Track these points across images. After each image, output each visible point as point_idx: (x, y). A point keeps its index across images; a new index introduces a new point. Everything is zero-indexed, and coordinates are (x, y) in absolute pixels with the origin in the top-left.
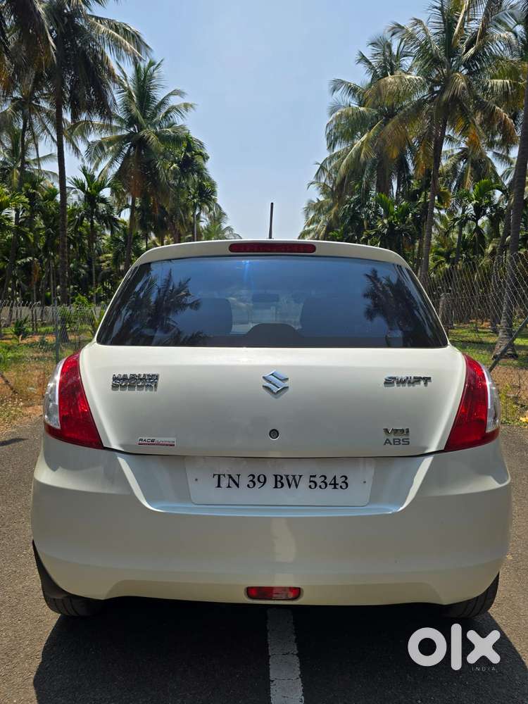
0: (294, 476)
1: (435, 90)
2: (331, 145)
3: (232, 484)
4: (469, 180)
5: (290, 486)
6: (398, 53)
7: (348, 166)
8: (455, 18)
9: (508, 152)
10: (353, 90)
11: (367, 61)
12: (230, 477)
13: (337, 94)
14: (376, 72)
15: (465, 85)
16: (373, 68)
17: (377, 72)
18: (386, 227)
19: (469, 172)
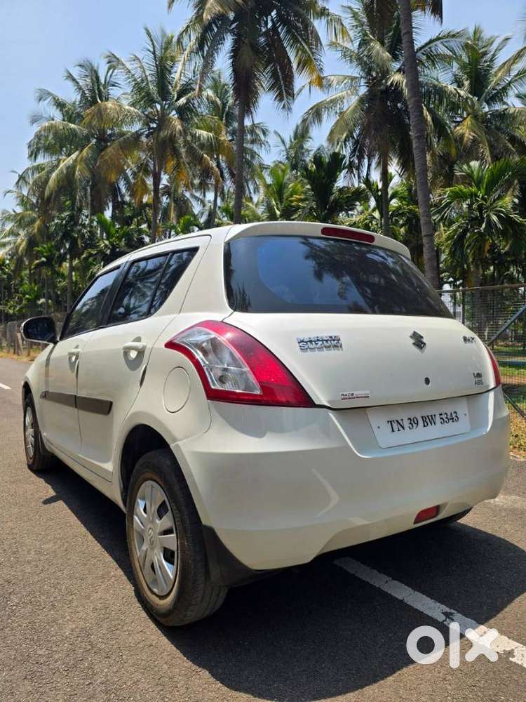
0: (431, 416)
1: (151, 126)
2: (34, 154)
3: (400, 428)
4: (173, 215)
5: (431, 423)
6: (105, 82)
7: (58, 181)
8: (168, 67)
9: (204, 195)
10: (60, 105)
11: (74, 80)
12: (397, 421)
13: (44, 103)
14: (83, 92)
15: (181, 129)
16: (80, 88)
17: (85, 94)
18: (109, 248)
19: (172, 207)
